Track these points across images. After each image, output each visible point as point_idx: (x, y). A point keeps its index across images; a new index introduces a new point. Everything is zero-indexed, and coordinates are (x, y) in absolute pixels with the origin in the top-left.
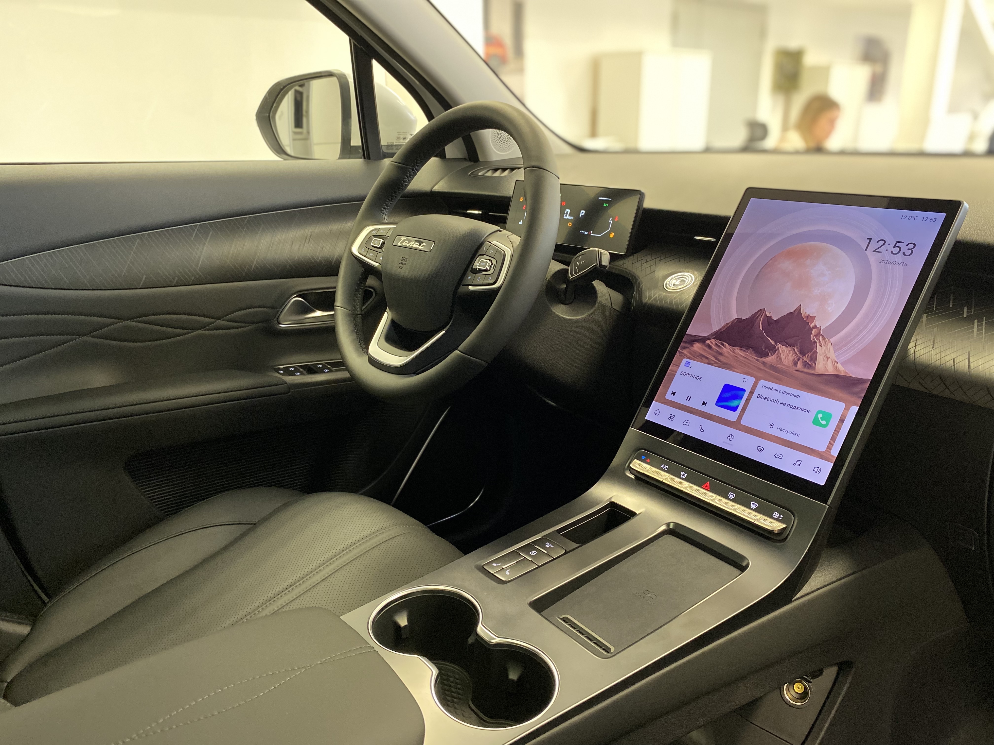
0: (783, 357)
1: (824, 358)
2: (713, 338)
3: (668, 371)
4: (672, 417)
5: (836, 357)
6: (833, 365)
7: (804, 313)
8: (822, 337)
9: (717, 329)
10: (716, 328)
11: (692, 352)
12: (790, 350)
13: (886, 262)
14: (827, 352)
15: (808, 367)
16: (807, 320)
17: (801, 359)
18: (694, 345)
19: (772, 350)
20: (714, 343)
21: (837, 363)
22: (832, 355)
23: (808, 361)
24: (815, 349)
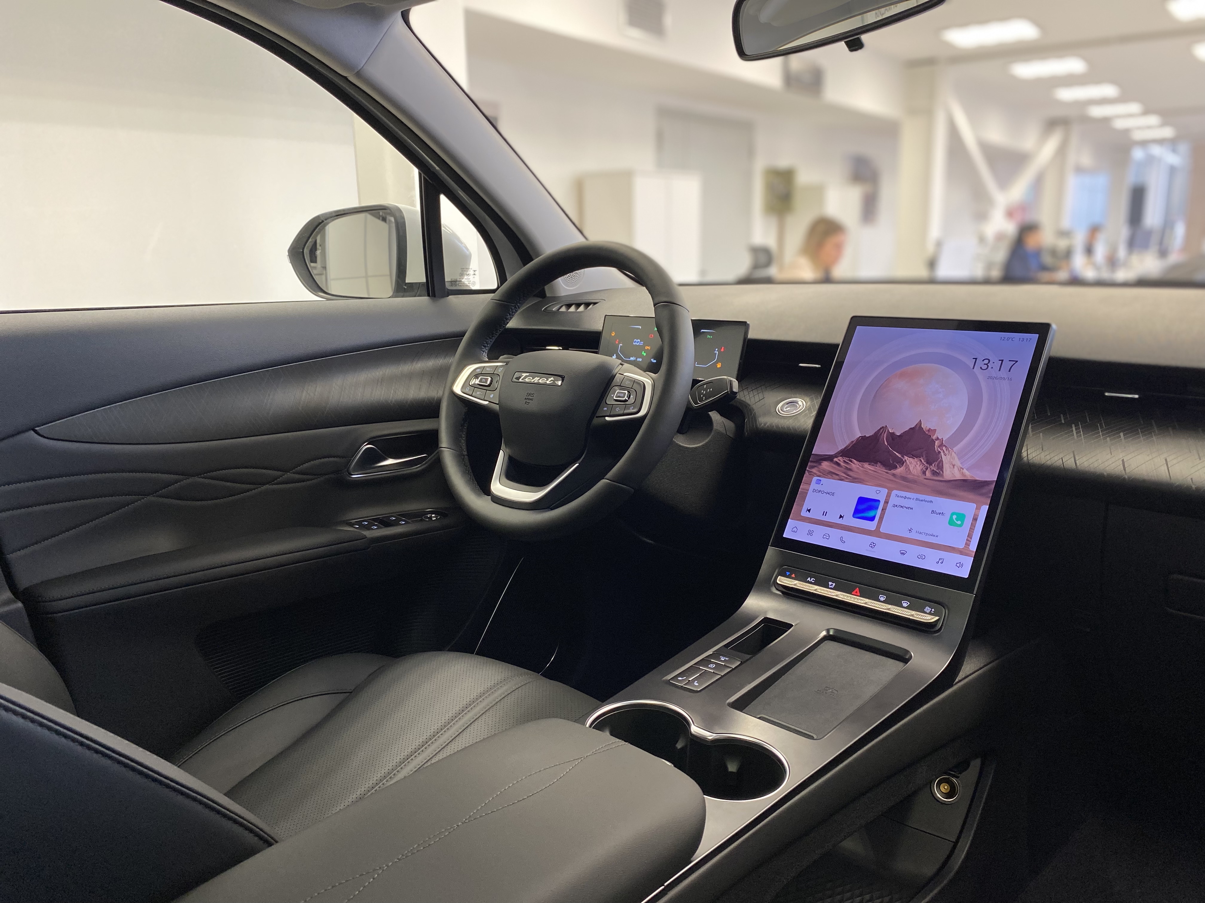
0: (911, 468)
1: (951, 466)
2: (841, 456)
3: (800, 490)
4: (810, 533)
5: (961, 463)
6: (959, 471)
7: (925, 427)
8: (946, 448)
9: (843, 447)
10: (841, 447)
11: (822, 471)
12: (916, 461)
13: (993, 378)
14: (952, 460)
15: (936, 474)
16: (929, 433)
17: (929, 469)
18: (822, 464)
19: (900, 462)
20: (841, 460)
21: (963, 469)
22: (957, 462)
23: (935, 470)
24: (940, 458)
